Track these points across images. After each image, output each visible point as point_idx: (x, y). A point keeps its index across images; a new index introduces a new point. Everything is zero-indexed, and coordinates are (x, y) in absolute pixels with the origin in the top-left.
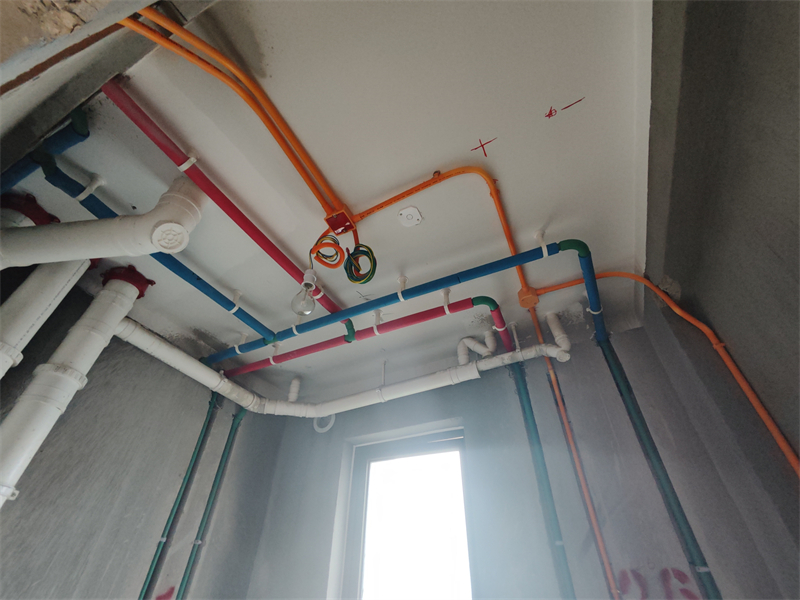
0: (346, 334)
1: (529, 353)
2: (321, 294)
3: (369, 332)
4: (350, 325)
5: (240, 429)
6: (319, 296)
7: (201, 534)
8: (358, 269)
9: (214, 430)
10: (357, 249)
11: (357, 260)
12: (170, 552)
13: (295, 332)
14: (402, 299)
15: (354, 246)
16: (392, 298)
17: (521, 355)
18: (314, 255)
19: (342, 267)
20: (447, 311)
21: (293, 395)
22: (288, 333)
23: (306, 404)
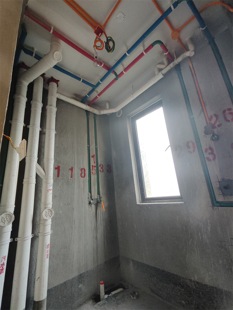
0: (116, 77)
1: (180, 59)
2: (103, 64)
3: (122, 73)
4: (115, 74)
5: (96, 121)
6: (102, 65)
7: (96, 145)
8: (110, 48)
9: (90, 121)
10: (107, 40)
11: (108, 44)
12: (91, 148)
13: (101, 82)
14: (128, 55)
15: (106, 39)
16: (125, 56)
17: (177, 61)
18: (95, 48)
19: (104, 48)
20: (145, 53)
21: (108, 107)
22: (98, 84)
23: (112, 108)
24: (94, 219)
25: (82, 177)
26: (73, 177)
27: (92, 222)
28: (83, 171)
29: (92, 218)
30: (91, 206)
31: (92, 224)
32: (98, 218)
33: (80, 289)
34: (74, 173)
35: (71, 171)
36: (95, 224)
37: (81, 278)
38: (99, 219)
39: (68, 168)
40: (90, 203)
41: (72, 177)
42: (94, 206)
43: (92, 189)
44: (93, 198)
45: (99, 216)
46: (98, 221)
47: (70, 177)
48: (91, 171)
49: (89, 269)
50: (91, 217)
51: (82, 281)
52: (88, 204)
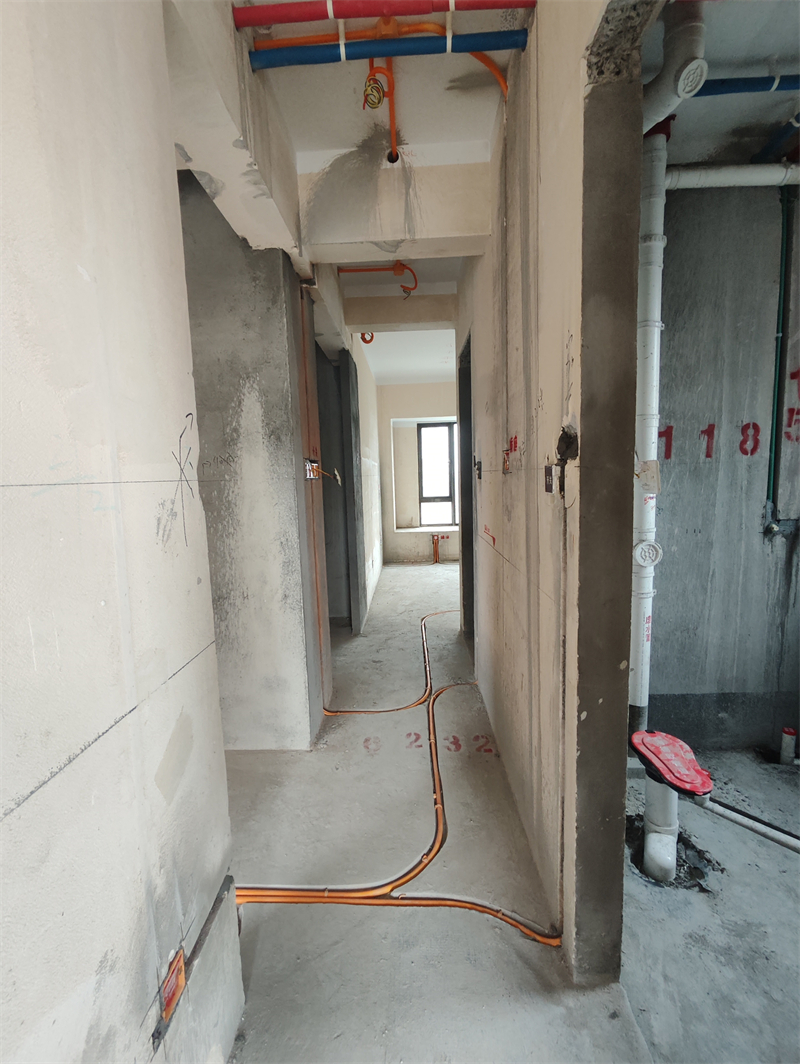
12: (791, 343)
24: (780, 577)
25: (745, 452)
26: (714, 456)
27: (772, 584)
28: (751, 432)
29: (773, 573)
30: (771, 540)
31: (771, 588)
32: (794, 578)
33: (722, 721)
34: (717, 442)
35: (706, 437)
36: (782, 590)
37: (724, 700)
39: (699, 429)
40: (768, 532)
41: (708, 455)
42: (784, 539)
43: (780, 491)
44: (781, 517)
46: (793, 584)
47: (703, 456)
48: (785, 429)
49: (748, 691)
50: (769, 570)
51: (728, 707)
52: (762, 535)
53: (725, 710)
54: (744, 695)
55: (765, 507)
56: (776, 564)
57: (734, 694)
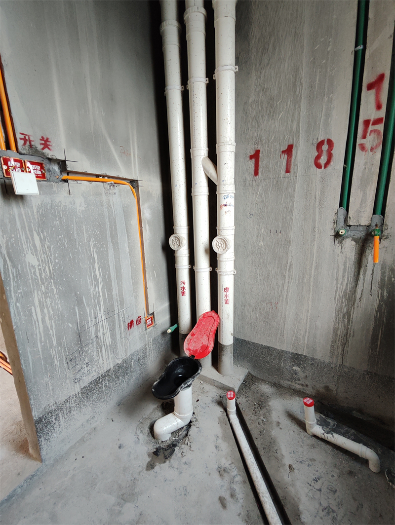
24: (348, 274)
25: (318, 166)
26: (292, 170)
30: (341, 242)
31: (340, 282)
32: (361, 276)
33: (296, 373)
34: (295, 160)
35: (286, 156)
36: (349, 286)
37: (297, 358)
38: (366, 277)
39: (280, 149)
40: (337, 235)
41: (288, 171)
42: (354, 243)
44: (351, 223)
45: (369, 272)
46: (360, 282)
47: (283, 172)
48: (360, 141)
51: (300, 364)
52: (333, 238)
53: (299, 365)
54: (313, 359)
55: (337, 214)
56: (345, 263)
57: (305, 356)
